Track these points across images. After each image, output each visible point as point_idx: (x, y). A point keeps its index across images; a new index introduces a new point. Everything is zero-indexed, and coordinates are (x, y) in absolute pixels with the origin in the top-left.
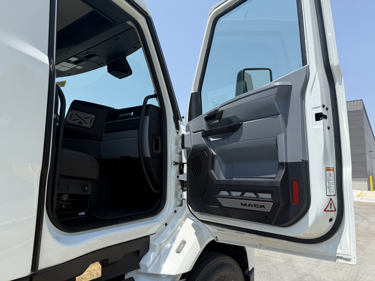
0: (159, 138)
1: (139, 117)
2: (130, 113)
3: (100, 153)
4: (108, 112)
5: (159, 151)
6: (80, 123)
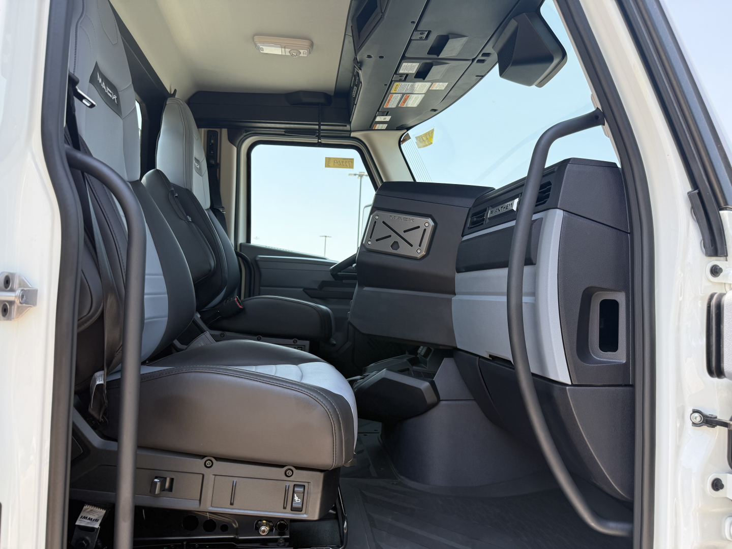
0: (620, 298)
1: (513, 223)
2: (510, 203)
3: (451, 331)
4: (470, 202)
5: (620, 356)
6: (395, 245)
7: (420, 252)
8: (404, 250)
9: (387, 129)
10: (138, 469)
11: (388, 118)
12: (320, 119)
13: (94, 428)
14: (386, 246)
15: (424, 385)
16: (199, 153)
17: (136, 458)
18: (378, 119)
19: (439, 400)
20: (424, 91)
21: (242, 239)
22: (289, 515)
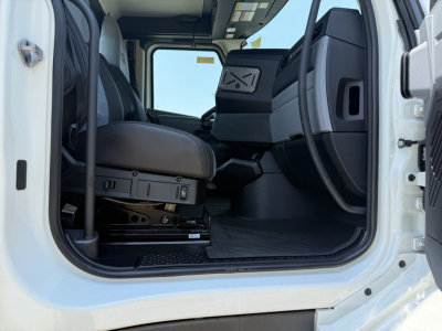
3: (270, 134)
4: (280, 58)
5: (360, 116)
6: (238, 86)
7: (252, 89)
8: (243, 88)
9: (234, 38)
10: (96, 176)
11: (234, 30)
12: (194, 31)
13: (72, 155)
14: (232, 87)
15: (254, 165)
16: (123, 50)
17: (95, 171)
18: (229, 30)
19: (262, 173)
20: (254, 9)
21: (148, 106)
22: (179, 202)
